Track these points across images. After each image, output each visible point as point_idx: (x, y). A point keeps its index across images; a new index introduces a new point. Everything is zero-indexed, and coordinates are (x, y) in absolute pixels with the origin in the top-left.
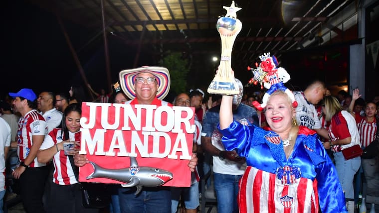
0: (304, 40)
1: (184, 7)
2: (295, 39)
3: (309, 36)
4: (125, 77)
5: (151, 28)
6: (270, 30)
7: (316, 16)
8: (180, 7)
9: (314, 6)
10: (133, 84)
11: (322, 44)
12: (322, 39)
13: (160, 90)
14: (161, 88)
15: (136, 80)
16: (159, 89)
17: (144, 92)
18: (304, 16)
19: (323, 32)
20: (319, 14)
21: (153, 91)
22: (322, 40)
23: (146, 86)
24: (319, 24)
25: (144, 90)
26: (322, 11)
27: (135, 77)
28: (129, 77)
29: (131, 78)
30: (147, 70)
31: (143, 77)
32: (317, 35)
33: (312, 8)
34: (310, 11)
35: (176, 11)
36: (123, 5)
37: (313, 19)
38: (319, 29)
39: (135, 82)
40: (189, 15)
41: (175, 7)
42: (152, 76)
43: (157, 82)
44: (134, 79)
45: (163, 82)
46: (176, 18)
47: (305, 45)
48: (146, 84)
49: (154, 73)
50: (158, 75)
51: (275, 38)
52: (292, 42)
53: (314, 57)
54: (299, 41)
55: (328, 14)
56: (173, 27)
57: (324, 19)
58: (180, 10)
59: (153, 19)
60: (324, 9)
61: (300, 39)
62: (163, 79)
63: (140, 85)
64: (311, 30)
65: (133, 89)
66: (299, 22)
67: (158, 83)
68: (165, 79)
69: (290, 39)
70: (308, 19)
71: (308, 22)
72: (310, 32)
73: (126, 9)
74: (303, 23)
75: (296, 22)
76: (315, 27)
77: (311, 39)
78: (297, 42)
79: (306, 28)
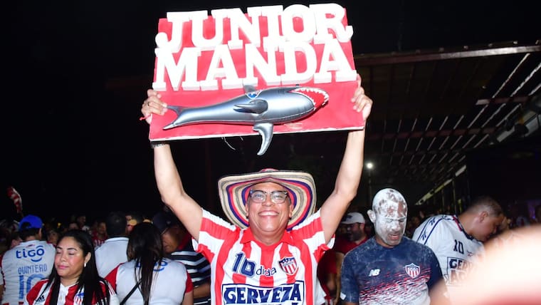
0: (498, 132)
2: (485, 131)
3: (505, 125)
4: (229, 189)
6: (446, 120)
7: (512, 96)
9: (506, 81)
10: (244, 202)
11: (527, 135)
12: (526, 128)
13: (296, 214)
14: (298, 211)
15: (250, 195)
16: (293, 213)
17: (264, 220)
18: (494, 97)
19: (525, 118)
20: (516, 92)
21: (283, 217)
22: (526, 130)
23: (269, 209)
24: (518, 106)
25: (264, 217)
26: (519, 88)
27: (249, 190)
28: (237, 190)
29: (240, 193)
30: (270, 177)
31: (264, 189)
32: (516, 124)
33: (504, 85)
34: (500, 89)
37: (507, 100)
38: (520, 114)
39: (247, 199)
42: (281, 188)
43: (290, 198)
44: (247, 194)
45: (302, 200)
47: (501, 138)
48: (268, 204)
49: (285, 183)
50: (292, 187)
51: (454, 131)
52: (481, 135)
53: (517, 156)
54: (490, 134)
55: (531, 92)
57: (525, 99)
60: (522, 84)
61: (492, 130)
62: (301, 193)
63: (257, 206)
64: (508, 115)
65: (244, 213)
66: (487, 106)
67: (293, 201)
68: (305, 194)
69: (478, 131)
70: (500, 101)
71: (501, 104)
72: (506, 118)
74: (493, 106)
75: (482, 106)
76: (513, 111)
77: (509, 129)
78: (487, 135)
79: (498, 114)
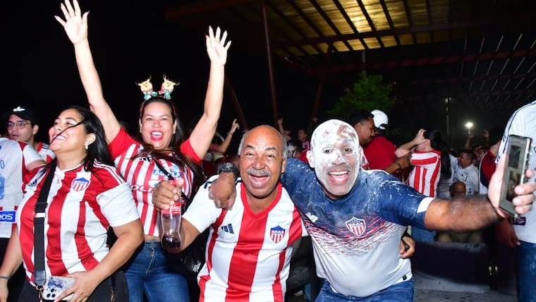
1: (389, 9)
5: (341, 47)
8: (382, 10)
35: (378, 16)
36: (297, 14)
40: (397, 22)
41: (374, 11)
46: (379, 28)
56: (376, 44)
58: (383, 15)
59: (343, 32)
73: (302, 20)
